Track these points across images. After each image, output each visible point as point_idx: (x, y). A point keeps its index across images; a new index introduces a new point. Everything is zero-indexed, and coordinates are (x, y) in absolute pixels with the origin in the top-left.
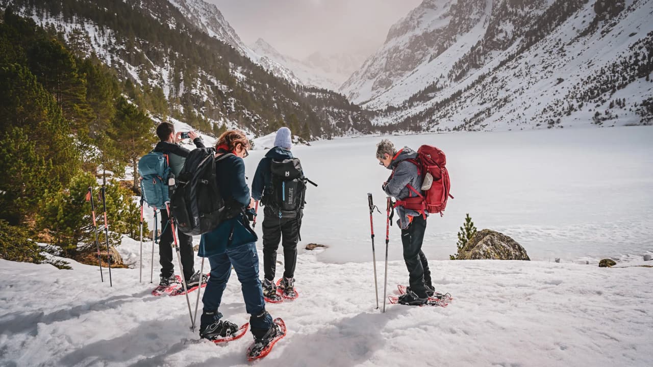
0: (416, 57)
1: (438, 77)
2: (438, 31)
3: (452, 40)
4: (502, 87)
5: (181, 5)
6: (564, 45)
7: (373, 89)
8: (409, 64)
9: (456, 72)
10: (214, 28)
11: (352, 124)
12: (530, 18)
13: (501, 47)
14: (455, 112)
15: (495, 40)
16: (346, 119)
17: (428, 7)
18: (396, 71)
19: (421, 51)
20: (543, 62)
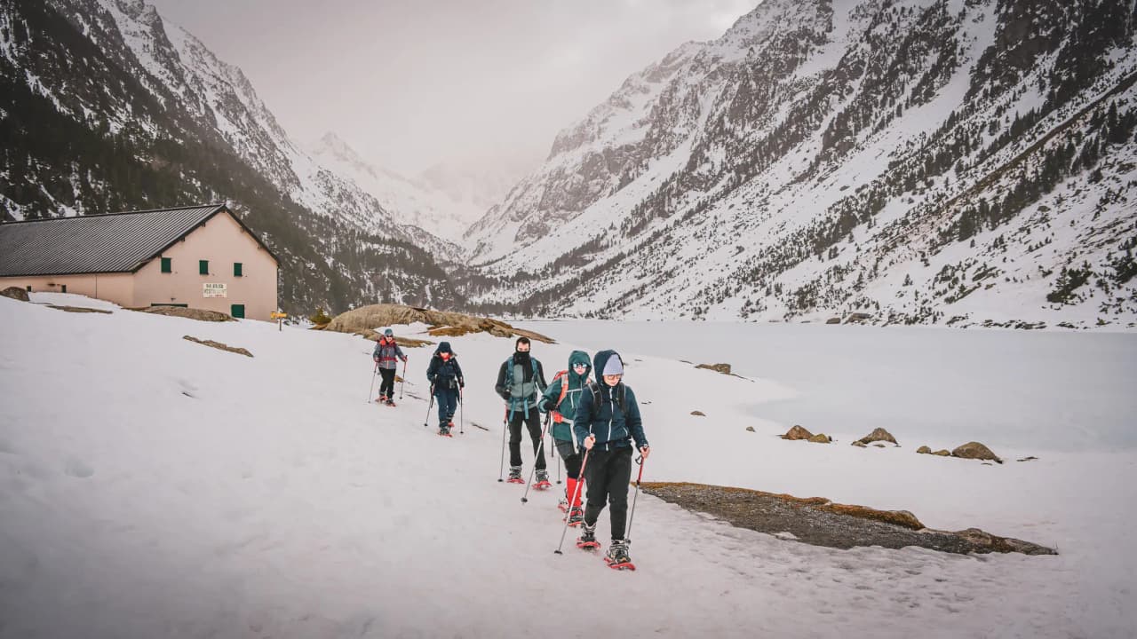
0: (591, 188)
1: (607, 228)
2: (629, 148)
3: (642, 166)
4: (673, 253)
5: (166, 67)
6: (770, 193)
7: (517, 239)
8: (579, 201)
9: (634, 221)
10: (230, 113)
11: (430, 300)
12: (748, 144)
13: (703, 186)
14: (601, 288)
15: (695, 174)
16: (421, 290)
17: (618, 105)
18: (557, 210)
19: (598, 180)
20: (737, 217)
